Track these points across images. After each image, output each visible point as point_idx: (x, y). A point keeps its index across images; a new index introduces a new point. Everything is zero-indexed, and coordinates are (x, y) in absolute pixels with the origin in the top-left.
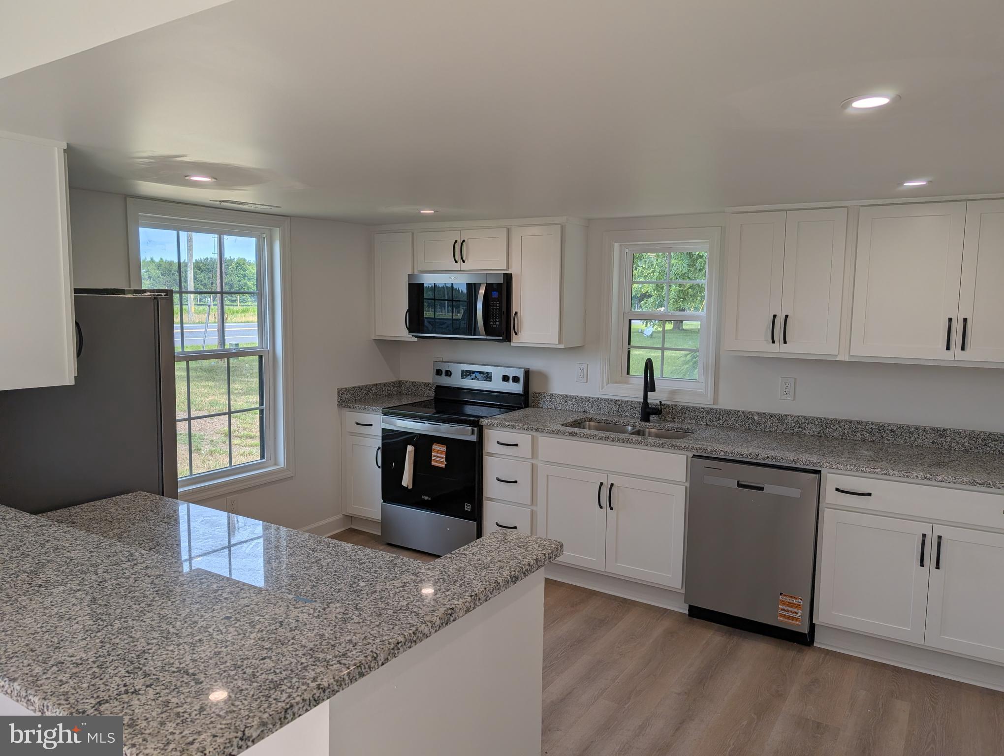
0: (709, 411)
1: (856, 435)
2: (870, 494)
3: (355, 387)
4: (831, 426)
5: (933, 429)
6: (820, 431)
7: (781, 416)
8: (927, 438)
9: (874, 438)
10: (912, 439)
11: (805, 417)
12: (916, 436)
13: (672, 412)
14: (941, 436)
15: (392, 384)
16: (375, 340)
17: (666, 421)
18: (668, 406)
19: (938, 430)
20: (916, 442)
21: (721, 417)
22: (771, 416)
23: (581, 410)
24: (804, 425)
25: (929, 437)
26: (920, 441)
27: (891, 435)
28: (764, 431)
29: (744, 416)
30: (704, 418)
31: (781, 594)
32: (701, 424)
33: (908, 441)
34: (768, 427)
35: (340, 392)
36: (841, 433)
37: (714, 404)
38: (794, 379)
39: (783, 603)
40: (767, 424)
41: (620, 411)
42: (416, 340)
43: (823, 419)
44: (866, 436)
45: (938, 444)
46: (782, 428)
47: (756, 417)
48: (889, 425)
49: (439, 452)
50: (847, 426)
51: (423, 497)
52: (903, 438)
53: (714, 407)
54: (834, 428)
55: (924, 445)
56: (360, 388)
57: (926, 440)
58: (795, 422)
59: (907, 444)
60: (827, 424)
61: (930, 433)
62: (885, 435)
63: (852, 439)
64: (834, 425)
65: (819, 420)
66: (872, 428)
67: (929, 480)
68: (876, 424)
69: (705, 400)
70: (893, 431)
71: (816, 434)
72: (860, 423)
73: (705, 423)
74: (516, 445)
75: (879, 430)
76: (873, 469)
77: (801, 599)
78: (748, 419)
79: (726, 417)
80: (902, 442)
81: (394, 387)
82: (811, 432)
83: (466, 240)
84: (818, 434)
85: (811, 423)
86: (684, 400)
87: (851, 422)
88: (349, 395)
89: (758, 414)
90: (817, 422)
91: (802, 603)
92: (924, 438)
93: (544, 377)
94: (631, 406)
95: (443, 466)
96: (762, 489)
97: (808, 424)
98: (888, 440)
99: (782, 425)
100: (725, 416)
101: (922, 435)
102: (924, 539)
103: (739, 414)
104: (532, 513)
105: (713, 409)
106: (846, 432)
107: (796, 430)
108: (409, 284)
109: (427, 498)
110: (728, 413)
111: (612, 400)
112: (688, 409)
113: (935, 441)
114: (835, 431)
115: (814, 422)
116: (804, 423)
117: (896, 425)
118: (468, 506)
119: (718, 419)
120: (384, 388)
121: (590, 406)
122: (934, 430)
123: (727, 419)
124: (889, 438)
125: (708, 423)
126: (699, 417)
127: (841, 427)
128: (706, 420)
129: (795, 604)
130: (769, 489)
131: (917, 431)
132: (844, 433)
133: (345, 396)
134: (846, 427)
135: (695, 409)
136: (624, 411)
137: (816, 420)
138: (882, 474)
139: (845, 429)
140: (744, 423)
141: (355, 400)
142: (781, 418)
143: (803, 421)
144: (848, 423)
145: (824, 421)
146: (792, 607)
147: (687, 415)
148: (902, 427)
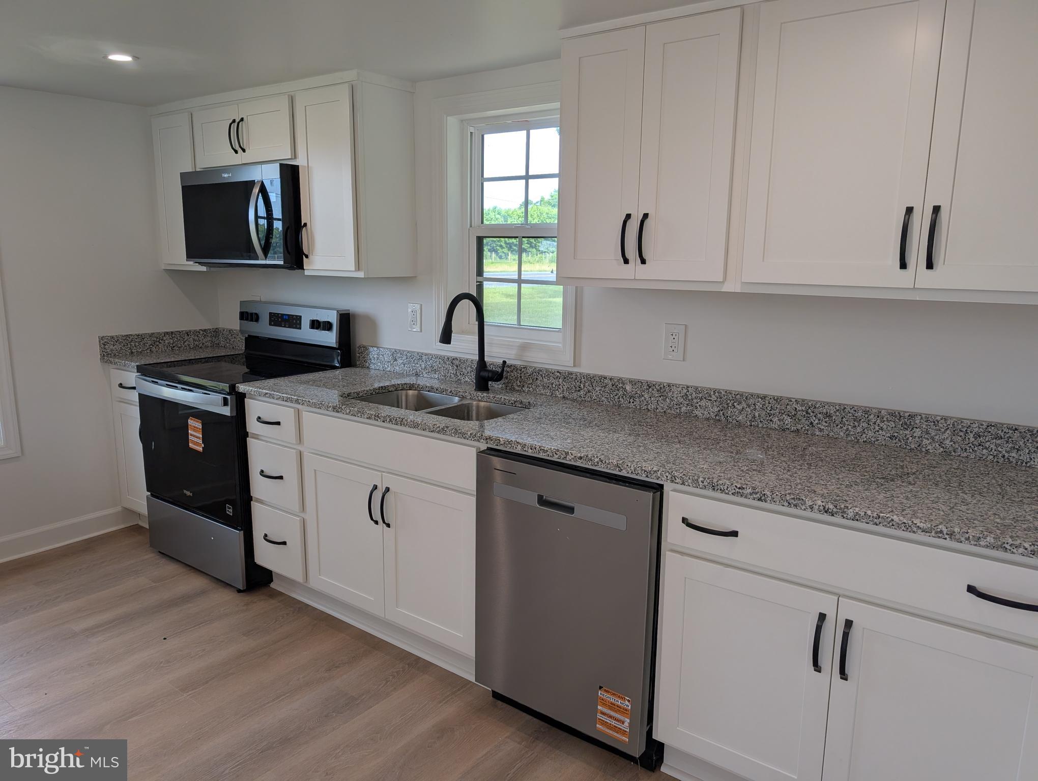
0: (567, 376)
1: (771, 420)
2: (735, 534)
3: (131, 335)
4: (735, 404)
5: (892, 414)
6: (719, 411)
7: (662, 386)
8: (882, 429)
9: (799, 427)
10: (859, 430)
11: (696, 388)
12: (865, 425)
13: (521, 377)
14: (906, 426)
15: (201, 332)
16: (166, 270)
17: (513, 390)
18: (514, 368)
19: (901, 417)
20: (864, 436)
21: (582, 386)
22: (650, 386)
23: (413, 372)
24: (695, 401)
25: (885, 427)
26: (870, 434)
27: (826, 422)
28: (640, 409)
29: (613, 386)
30: (561, 387)
31: (601, 688)
32: (556, 397)
33: (851, 433)
34: (645, 403)
35: (104, 342)
36: (750, 417)
37: (574, 366)
38: (683, 327)
39: (604, 703)
40: (643, 398)
41: (458, 374)
42: (204, 269)
43: (723, 393)
44: (787, 422)
45: (899, 440)
46: (664, 405)
47: (628, 388)
48: (824, 404)
49: (195, 429)
50: (759, 405)
51: (185, 491)
52: (845, 428)
53: (575, 370)
54: (740, 407)
55: (877, 440)
56: (141, 337)
57: (880, 432)
58: (683, 396)
59: (849, 439)
60: (729, 402)
61: (888, 421)
62: (816, 421)
63: (765, 426)
64: (740, 403)
65: (717, 394)
66: (796, 409)
67: (833, 515)
68: (803, 402)
69: (563, 361)
70: (828, 415)
71: (713, 415)
72: (778, 400)
73: (562, 395)
74: (278, 423)
75: (807, 413)
76: (739, 488)
77: (629, 701)
78: (618, 390)
79: (589, 385)
80: (842, 434)
81: (205, 336)
82: (705, 413)
83: (245, 119)
84: (716, 416)
85: (705, 398)
86: (539, 359)
87: (764, 398)
88: (118, 347)
89: (631, 382)
90: (714, 398)
91: (630, 708)
92: (877, 428)
93: (372, 323)
94: (471, 367)
95: (200, 449)
96: (571, 510)
97: (701, 399)
98: (821, 430)
99: (664, 400)
100: (587, 384)
101: (875, 423)
102: (819, 624)
103: (606, 381)
104: (304, 522)
105: (572, 374)
106: (757, 414)
107: (684, 409)
108: (183, 187)
109: (188, 493)
110: (591, 379)
111: (448, 358)
112: (541, 373)
113: (896, 434)
114: (741, 412)
115: (711, 397)
116: (696, 398)
117: (834, 405)
118: (229, 508)
119: (578, 389)
120: (186, 337)
121: (423, 366)
122: (895, 415)
123: (590, 388)
124: (822, 427)
125: (566, 394)
126: (554, 386)
127: (749, 406)
128: (563, 391)
129: (620, 707)
130: (581, 511)
131: (866, 416)
132: (754, 417)
133: (112, 347)
134: (757, 407)
135: (549, 373)
136: (464, 374)
137: (712, 393)
138: (754, 499)
139: (755, 409)
140: (612, 396)
141: (132, 353)
142: (663, 390)
143: (694, 395)
144: (760, 400)
145: (724, 395)
146: (616, 712)
147: (539, 382)
148: (842, 408)
